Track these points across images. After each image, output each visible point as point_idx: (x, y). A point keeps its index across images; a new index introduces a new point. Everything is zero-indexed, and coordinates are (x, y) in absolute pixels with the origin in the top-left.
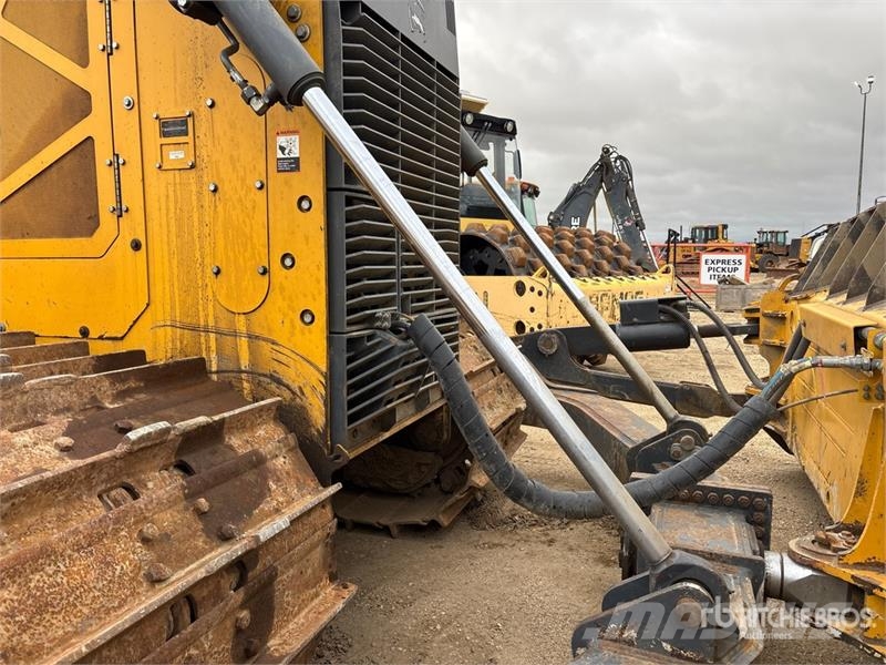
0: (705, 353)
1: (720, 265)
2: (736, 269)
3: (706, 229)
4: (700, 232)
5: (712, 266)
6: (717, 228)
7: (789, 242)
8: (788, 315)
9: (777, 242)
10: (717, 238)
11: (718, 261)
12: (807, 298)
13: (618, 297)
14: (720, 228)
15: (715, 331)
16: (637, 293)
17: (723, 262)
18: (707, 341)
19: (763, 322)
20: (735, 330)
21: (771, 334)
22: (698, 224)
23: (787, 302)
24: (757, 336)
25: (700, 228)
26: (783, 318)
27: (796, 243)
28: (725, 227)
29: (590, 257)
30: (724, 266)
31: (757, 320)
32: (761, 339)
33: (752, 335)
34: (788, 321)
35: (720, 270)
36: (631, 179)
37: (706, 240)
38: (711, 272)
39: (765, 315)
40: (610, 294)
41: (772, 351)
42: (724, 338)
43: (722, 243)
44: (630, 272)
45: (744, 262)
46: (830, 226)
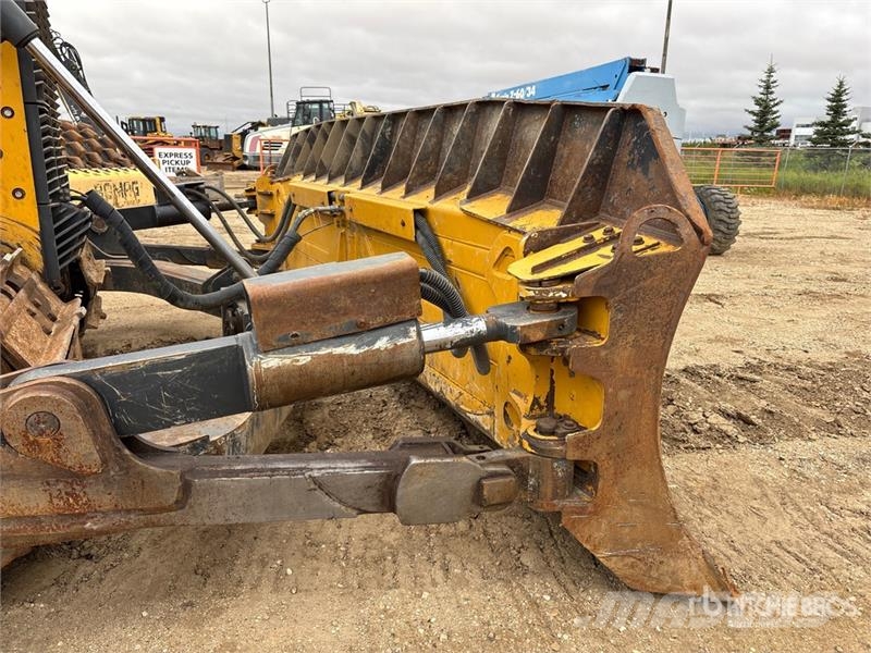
0: (224, 222)
1: (173, 157)
2: (188, 162)
3: (144, 121)
4: (138, 125)
5: (166, 159)
6: (154, 120)
7: (221, 137)
8: (274, 192)
9: (210, 137)
10: (156, 131)
11: (171, 155)
12: (289, 180)
13: (118, 187)
14: (158, 121)
15: (230, 207)
16: (133, 183)
17: (176, 155)
18: (224, 214)
19: (258, 198)
20: (242, 205)
21: (265, 207)
22: (135, 116)
23: (272, 183)
24: (255, 208)
25: (138, 120)
26: (271, 195)
27: (228, 138)
28: (162, 120)
29: (82, 149)
30: (177, 159)
31: (254, 197)
32: (259, 210)
33: (252, 208)
34: (275, 196)
35: (174, 163)
36: (81, 69)
37: (145, 133)
38: (166, 165)
39: (260, 193)
40: (111, 183)
41: (267, 218)
42: (235, 211)
43: (161, 136)
44: (120, 164)
45: (194, 155)
46: (253, 123)
